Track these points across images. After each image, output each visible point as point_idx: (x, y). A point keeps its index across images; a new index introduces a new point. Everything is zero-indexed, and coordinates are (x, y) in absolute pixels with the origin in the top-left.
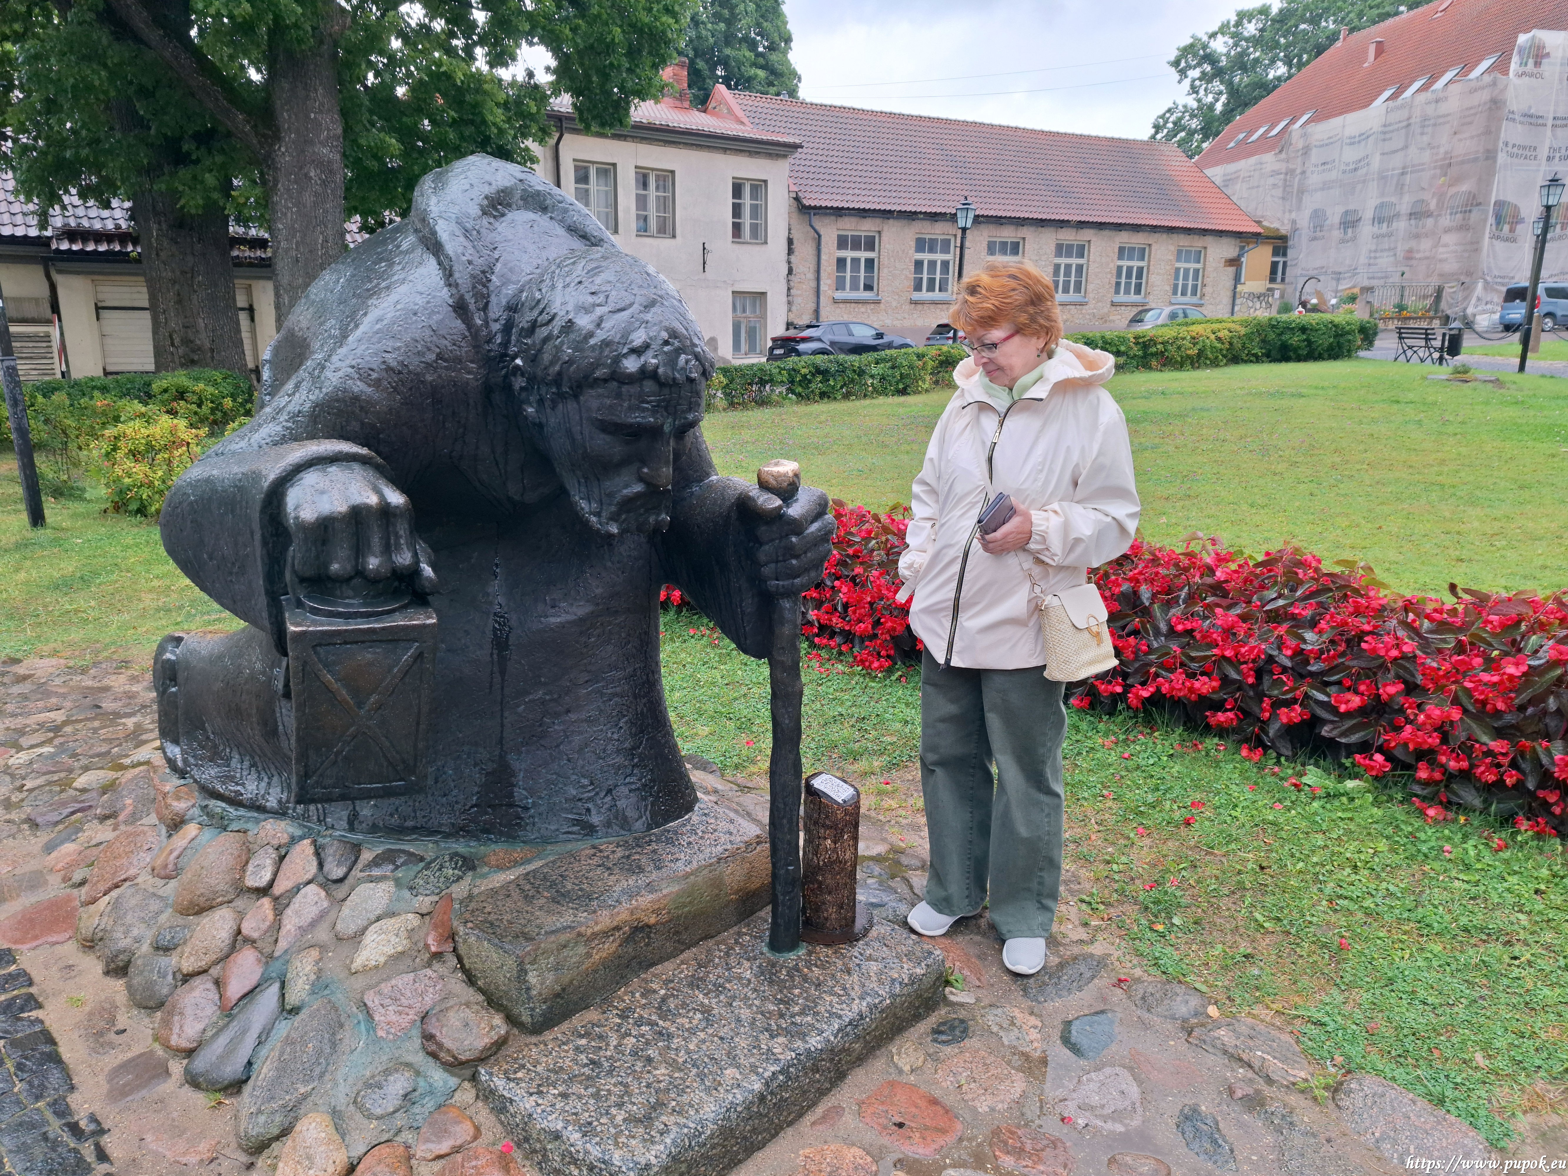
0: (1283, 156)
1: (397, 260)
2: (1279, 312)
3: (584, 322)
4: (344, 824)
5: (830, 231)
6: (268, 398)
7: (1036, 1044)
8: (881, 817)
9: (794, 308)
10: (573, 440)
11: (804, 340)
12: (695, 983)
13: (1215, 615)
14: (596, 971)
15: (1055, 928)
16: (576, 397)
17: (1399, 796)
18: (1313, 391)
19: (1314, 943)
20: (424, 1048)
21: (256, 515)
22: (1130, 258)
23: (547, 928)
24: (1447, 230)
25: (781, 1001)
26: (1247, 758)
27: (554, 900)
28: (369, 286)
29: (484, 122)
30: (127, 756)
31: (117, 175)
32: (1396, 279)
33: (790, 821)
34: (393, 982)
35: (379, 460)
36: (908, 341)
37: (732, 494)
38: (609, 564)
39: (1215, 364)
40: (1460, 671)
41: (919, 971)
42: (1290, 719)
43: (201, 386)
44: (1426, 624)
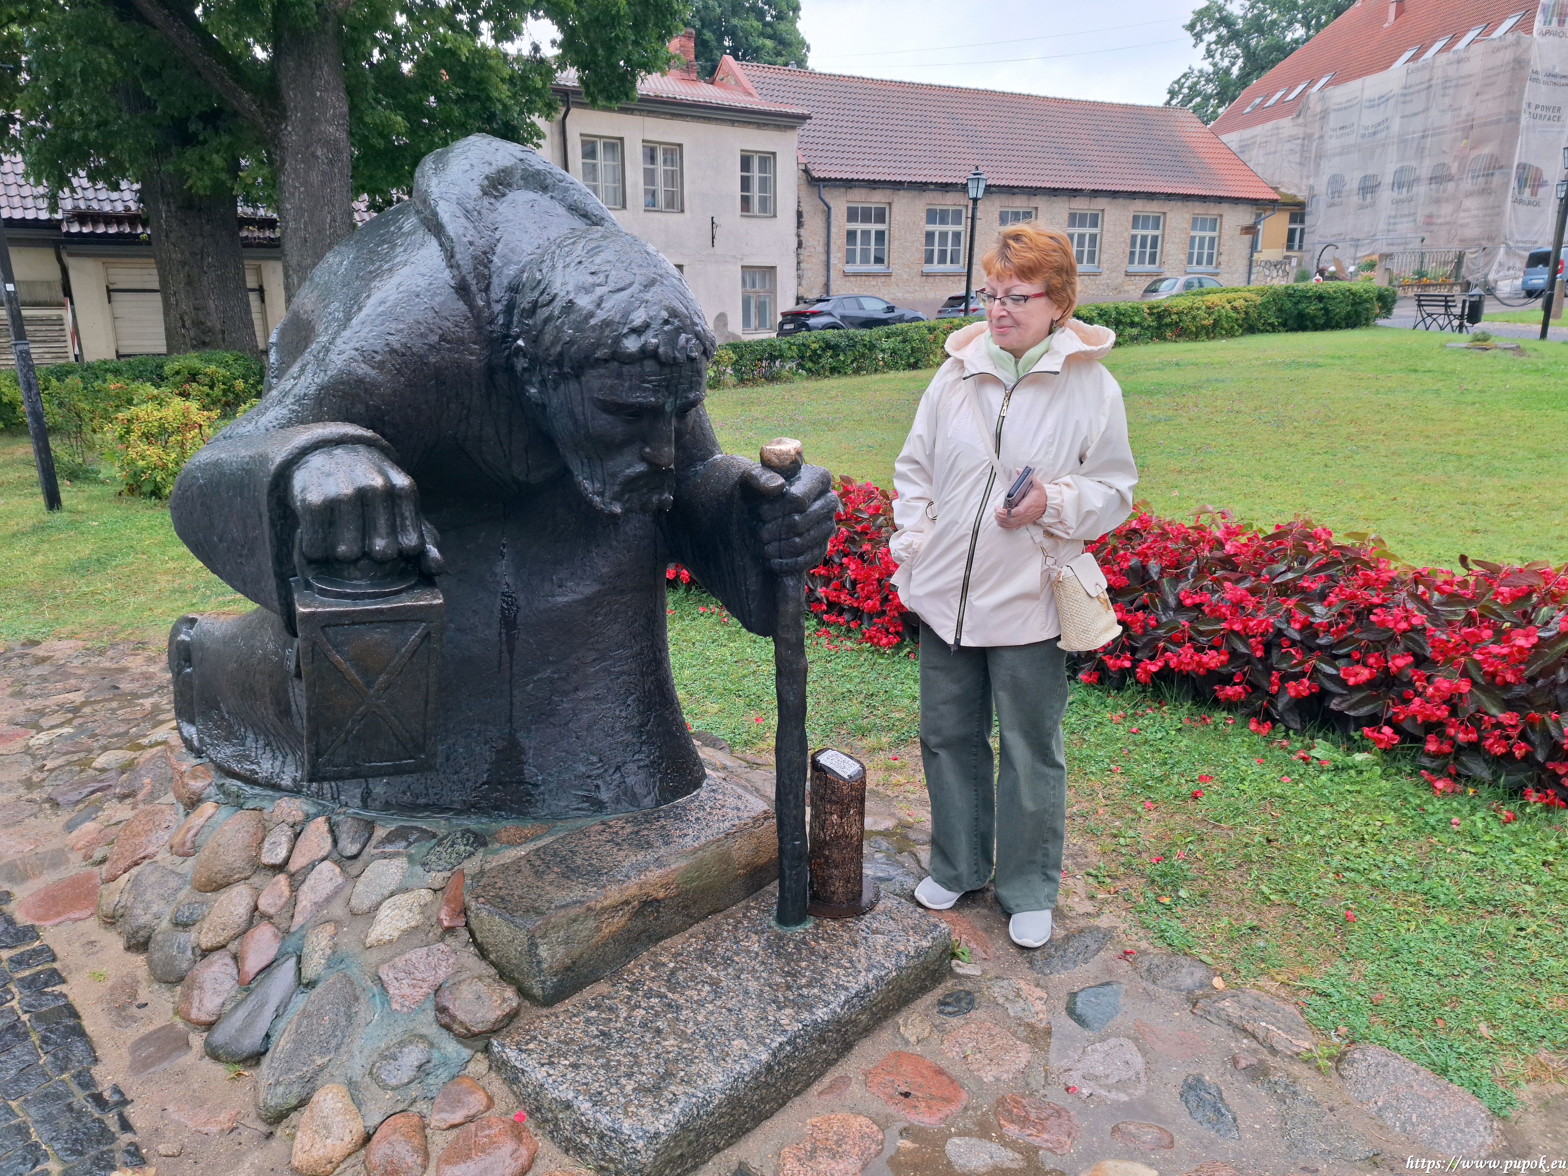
0: (1301, 120)
1: (399, 242)
2: (1296, 281)
3: (584, 302)
4: (358, 801)
5: (840, 204)
6: (275, 381)
7: (1041, 1016)
8: (889, 793)
9: (804, 282)
10: (576, 421)
11: (815, 314)
12: (704, 956)
13: (1223, 589)
14: (605, 945)
15: (1061, 901)
16: (577, 377)
17: (1408, 769)
18: (1329, 361)
19: (1319, 915)
20: (438, 1020)
21: (264, 499)
22: (1145, 227)
23: (557, 903)
24: (1469, 194)
25: (788, 973)
26: (1256, 732)
27: (564, 876)
28: (371, 268)
29: (489, 98)
30: (145, 736)
31: (126, 157)
32: (1416, 245)
33: (796, 797)
34: (407, 956)
35: (384, 442)
36: (920, 314)
37: (735, 472)
38: (615, 543)
39: (1230, 334)
40: (1470, 643)
41: (925, 944)
42: (1298, 692)
43: (213, 367)
44: (1436, 596)
